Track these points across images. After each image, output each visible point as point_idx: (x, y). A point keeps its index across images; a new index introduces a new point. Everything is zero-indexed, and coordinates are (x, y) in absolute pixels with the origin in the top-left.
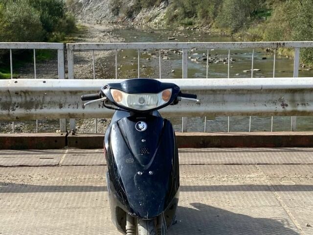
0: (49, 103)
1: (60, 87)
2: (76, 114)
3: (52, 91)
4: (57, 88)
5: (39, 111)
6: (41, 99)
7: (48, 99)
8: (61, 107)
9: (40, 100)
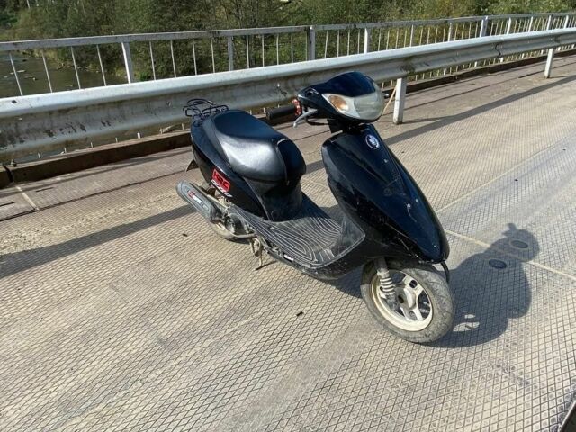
0: (28, 132)
1: (44, 107)
2: (77, 140)
3: (32, 114)
4: (40, 108)
5: (19, 146)
6: (12, 127)
7: (24, 127)
8: (51, 135)
9: (12, 131)
